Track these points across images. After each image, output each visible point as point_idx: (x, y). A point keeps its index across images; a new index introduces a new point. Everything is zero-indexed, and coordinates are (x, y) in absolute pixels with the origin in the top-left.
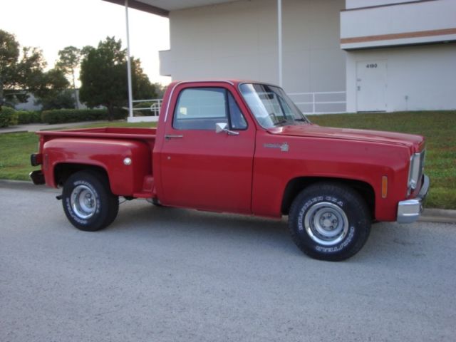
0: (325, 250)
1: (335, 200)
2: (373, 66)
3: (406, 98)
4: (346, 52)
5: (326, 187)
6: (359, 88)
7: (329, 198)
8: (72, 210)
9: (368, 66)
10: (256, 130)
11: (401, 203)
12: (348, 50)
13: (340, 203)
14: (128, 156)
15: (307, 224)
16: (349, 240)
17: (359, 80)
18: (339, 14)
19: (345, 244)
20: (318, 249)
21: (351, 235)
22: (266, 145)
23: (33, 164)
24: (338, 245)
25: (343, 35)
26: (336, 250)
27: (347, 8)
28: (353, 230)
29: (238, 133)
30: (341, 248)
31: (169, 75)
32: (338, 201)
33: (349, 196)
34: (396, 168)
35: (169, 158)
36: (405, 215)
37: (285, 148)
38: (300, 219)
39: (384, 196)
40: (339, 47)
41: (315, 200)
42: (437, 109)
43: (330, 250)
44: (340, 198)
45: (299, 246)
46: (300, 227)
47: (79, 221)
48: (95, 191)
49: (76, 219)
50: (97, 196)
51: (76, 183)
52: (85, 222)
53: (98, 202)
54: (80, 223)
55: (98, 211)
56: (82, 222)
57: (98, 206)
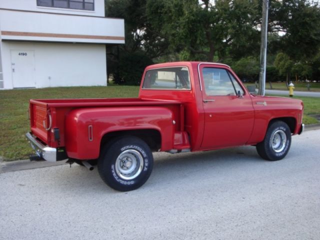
0: (280, 155)
2: (24, 54)
3: (50, 78)
5: (280, 123)
6: (13, 70)
7: (281, 128)
8: (117, 175)
9: (20, 54)
17: (13, 64)
19: (286, 149)
22: (257, 103)
26: (283, 153)
28: (288, 142)
32: (284, 128)
35: (211, 116)
37: (265, 104)
38: (270, 142)
39: (299, 123)
41: (276, 129)
42: (69, 85)
46: (270, 145)
47: (125, 183)
48: (143, 152)
49: (122, 182)
50: (145, 155)
51: (123, 149)
52: (132, 183)
53: (146, 161)
54: (127, 185)
55: (146, 169)
56: (129, 183)
57: (146, 165)
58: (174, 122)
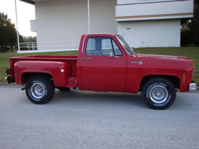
0: (158, 105)
1: (163, 84)
2: (129, 29)
4: (117, 23)
5: (159, 79)
7: (160, 84)
8: (32, 95)
9: (127, 29)
10: (127, 55)
11: (190, 85)
12: (119, 22)
13: (165, 85)
14: (62, 68)
15: (150, 95)
16: (168, 100)
17: (123, 35)
18: (115, 7)
19: (167, 102)
20: (155, 105)
21: (170, 98)
22: (132, 62)
23: (8, 74)
24: (164, 103)
25: (117, 15)
26: (163, 105)
27: (118, 4)
28: (170, 96)
29: (118, 57)
30: (165, 104)
31: (36, 32)
32: (164, 85)
33: (169, 82)
34: (188, 70)
35: (85, 69)
36: (192, 89)
37: (141, 63)
38: (147, 93)
39: (184, 82)
40: (115, 20)
41: (154, 84)
43: (160, 105)
44: (165, 83)
45: (146, 105)
46: (147, 96)
47: (35, 100)
48: (44, 85)
49: (34, 99)
50: (45, 87)
51: (33, 82)
52: (39, 100)
53: (46, 90)
54: (36, 101)
55: (46, 95)
56: (37, 100)
57: (46, 92)
58: (62, 70)
